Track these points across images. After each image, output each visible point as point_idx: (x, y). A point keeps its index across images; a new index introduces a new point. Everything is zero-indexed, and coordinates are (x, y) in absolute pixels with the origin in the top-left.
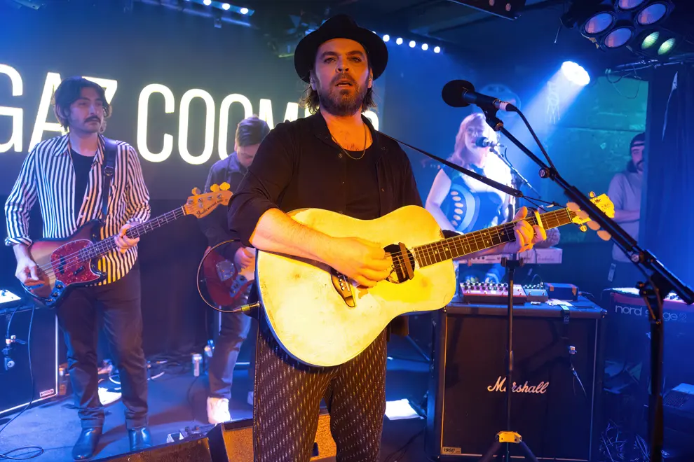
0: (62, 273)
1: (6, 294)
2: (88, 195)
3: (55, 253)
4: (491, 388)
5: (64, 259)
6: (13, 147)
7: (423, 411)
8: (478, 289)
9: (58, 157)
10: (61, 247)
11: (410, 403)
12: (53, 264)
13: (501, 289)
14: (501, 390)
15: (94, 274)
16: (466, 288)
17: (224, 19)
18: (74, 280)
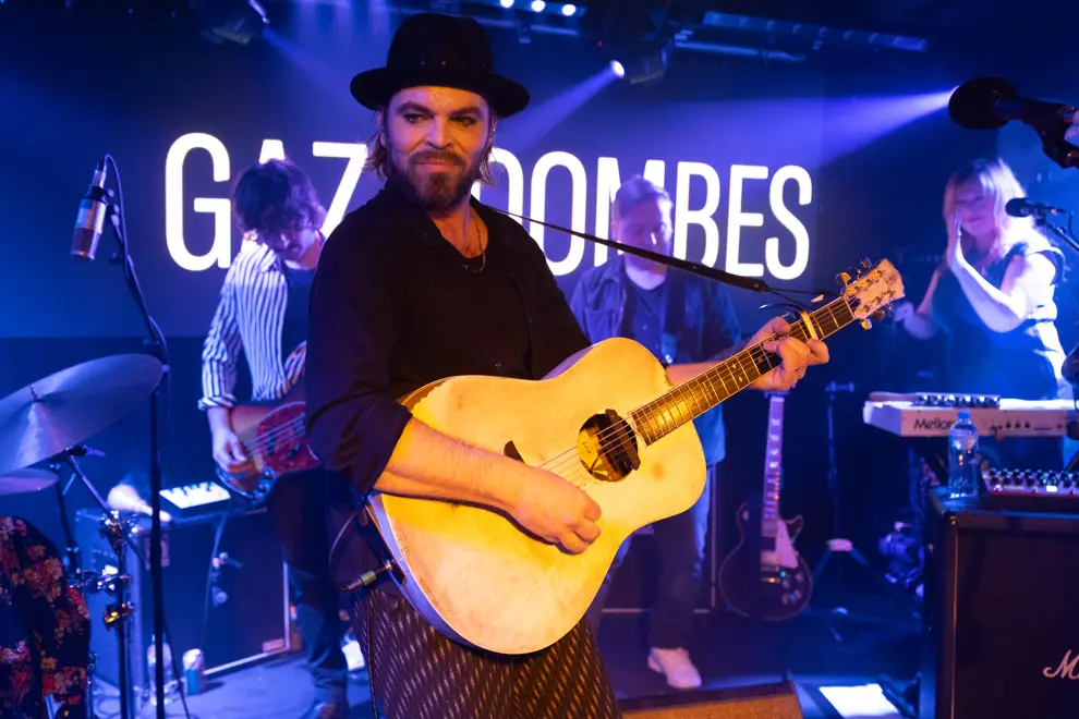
0: (272, 454)
3: (262, 424)
4: (1049, 672)
5: (273, 434)
6: (216, 261)
7: (911, 709)
8: (1018, 482)
10: (269, 414)
11: (885, 693)
12: (259, 441)
13: (1067, 485)
14: (1071, 677)
16: (995, 481)
17: (535, 28)
18: (287, 466)
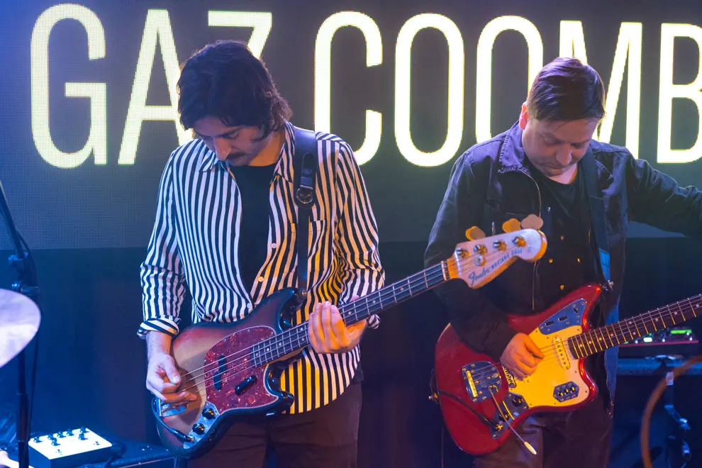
0: (219, 386)
1: (86, 435)
2: (274, 241)
3: (214, 349)
5: (225, 361)
6: (91, 157)
9: (209, 171)
10: (225, 339)
12: (206, 370)
15: (269, 394)
18: (235, 403)
